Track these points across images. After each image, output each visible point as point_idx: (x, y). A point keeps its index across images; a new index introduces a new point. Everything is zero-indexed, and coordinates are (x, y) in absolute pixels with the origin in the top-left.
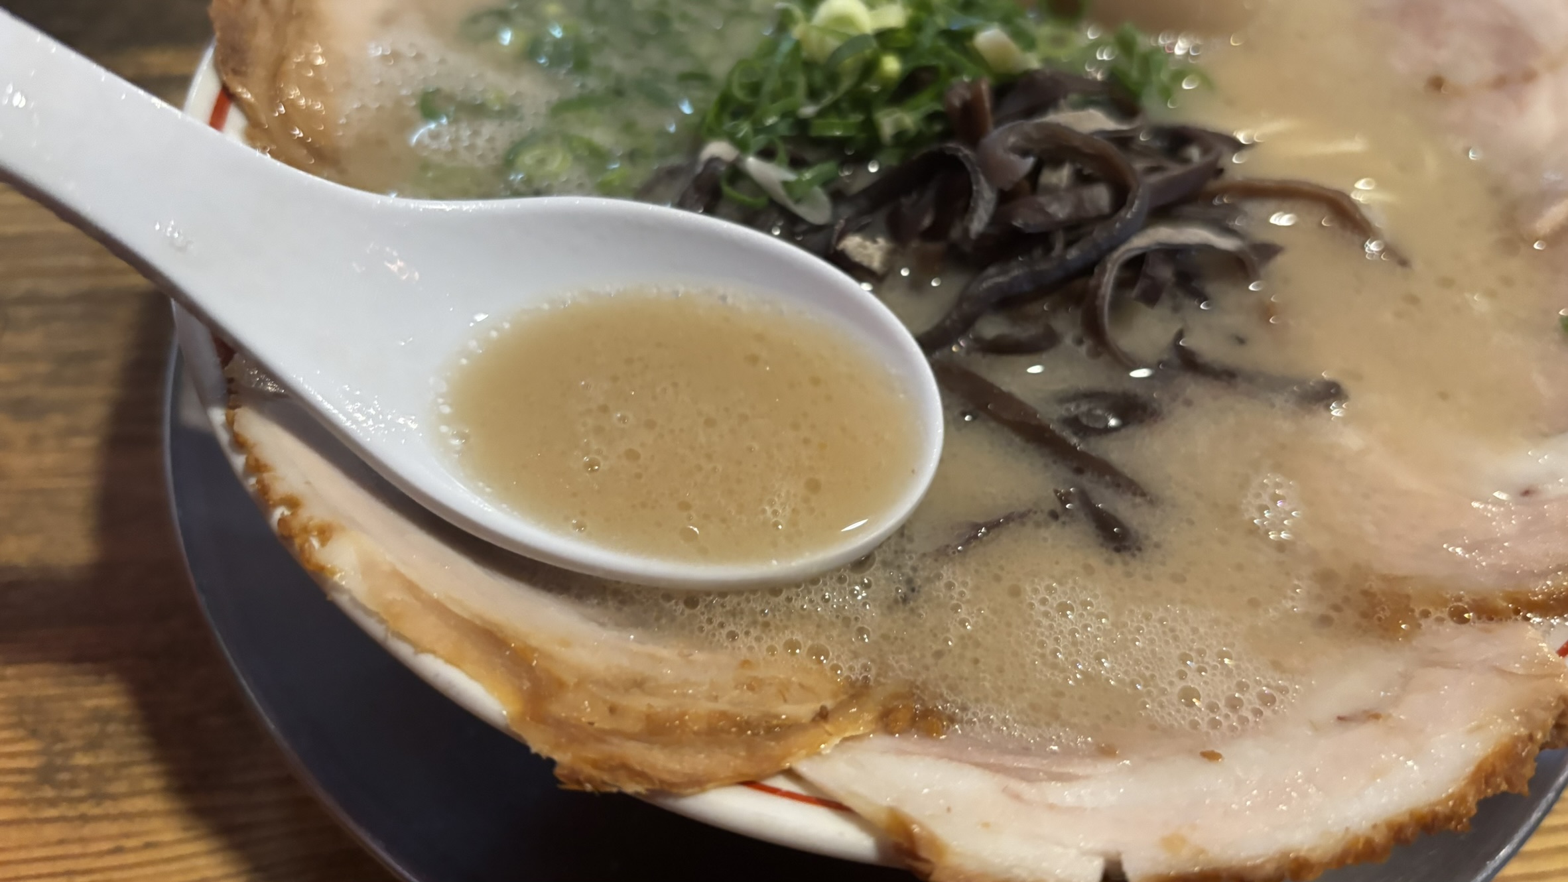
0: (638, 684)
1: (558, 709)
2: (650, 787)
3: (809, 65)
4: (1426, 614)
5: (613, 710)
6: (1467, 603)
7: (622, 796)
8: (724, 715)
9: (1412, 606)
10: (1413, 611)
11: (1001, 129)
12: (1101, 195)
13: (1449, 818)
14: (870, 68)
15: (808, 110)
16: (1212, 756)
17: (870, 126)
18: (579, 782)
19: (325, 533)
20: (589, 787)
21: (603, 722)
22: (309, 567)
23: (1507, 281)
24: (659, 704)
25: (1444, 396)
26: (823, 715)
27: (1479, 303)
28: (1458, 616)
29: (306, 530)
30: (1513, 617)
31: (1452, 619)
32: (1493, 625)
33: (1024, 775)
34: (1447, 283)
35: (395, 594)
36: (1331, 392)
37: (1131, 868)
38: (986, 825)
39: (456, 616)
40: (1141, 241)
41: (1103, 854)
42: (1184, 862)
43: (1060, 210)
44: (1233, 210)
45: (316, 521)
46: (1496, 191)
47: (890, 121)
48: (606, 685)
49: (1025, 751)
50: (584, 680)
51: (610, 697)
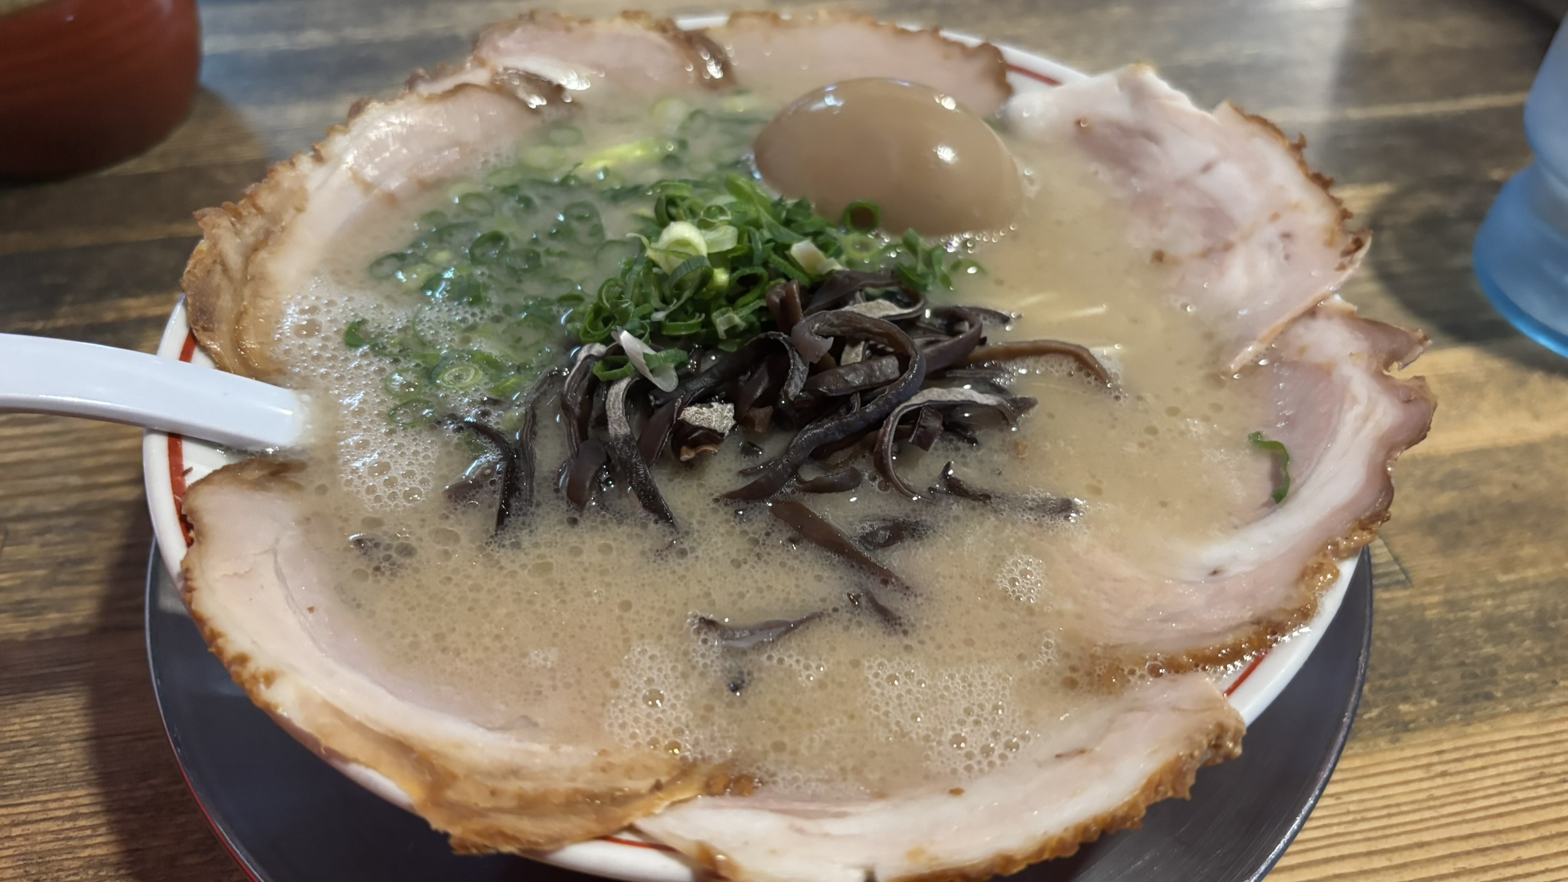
0: (515, 772)
1: (451, 795)
2: (521, 847)
3: (662, 279)
4: (1132, 672)
5: (493, 793)
6: (1161, 662)
7: (501, 856)
8: (577, 791)
9: (1121, 667)
10: (1123, 670)
11: (808, 318)
12: (889, 365)
13: (1124, 819)
14: (707, 278)
15: (659, 316)
16: (956, 792)
17: (708, 324)
18: (466, 848)
19: (269, 679)
20: (474, 851)
21: (485, 803)
22: (259, 705)
23: (1218, 408)
24: (528, 786)
25: (1164, 504)
26: (658, 787)
27: (1197, 428)
28: (1154, 672)
29: (254, 678)
30: (1195, 669)
31: (1152, 675)
32: (1179, 677)
33: (806, 815)
34: (1173, 412)
35: (325, 719)
36: (1066, 507)
37: (880, 875)
38: (773, 852)
39: (371, 731)
40: (917, 400)
41: (862, 867)
42: (921, 867)
43: (856, 379)
44: (998, 370)
45: (263, 669)
46: (1209, 336)
47: (723, 320)
48: (490, 775)
49: (815, 798)
50: (472, 772)
51: (491, 783)
